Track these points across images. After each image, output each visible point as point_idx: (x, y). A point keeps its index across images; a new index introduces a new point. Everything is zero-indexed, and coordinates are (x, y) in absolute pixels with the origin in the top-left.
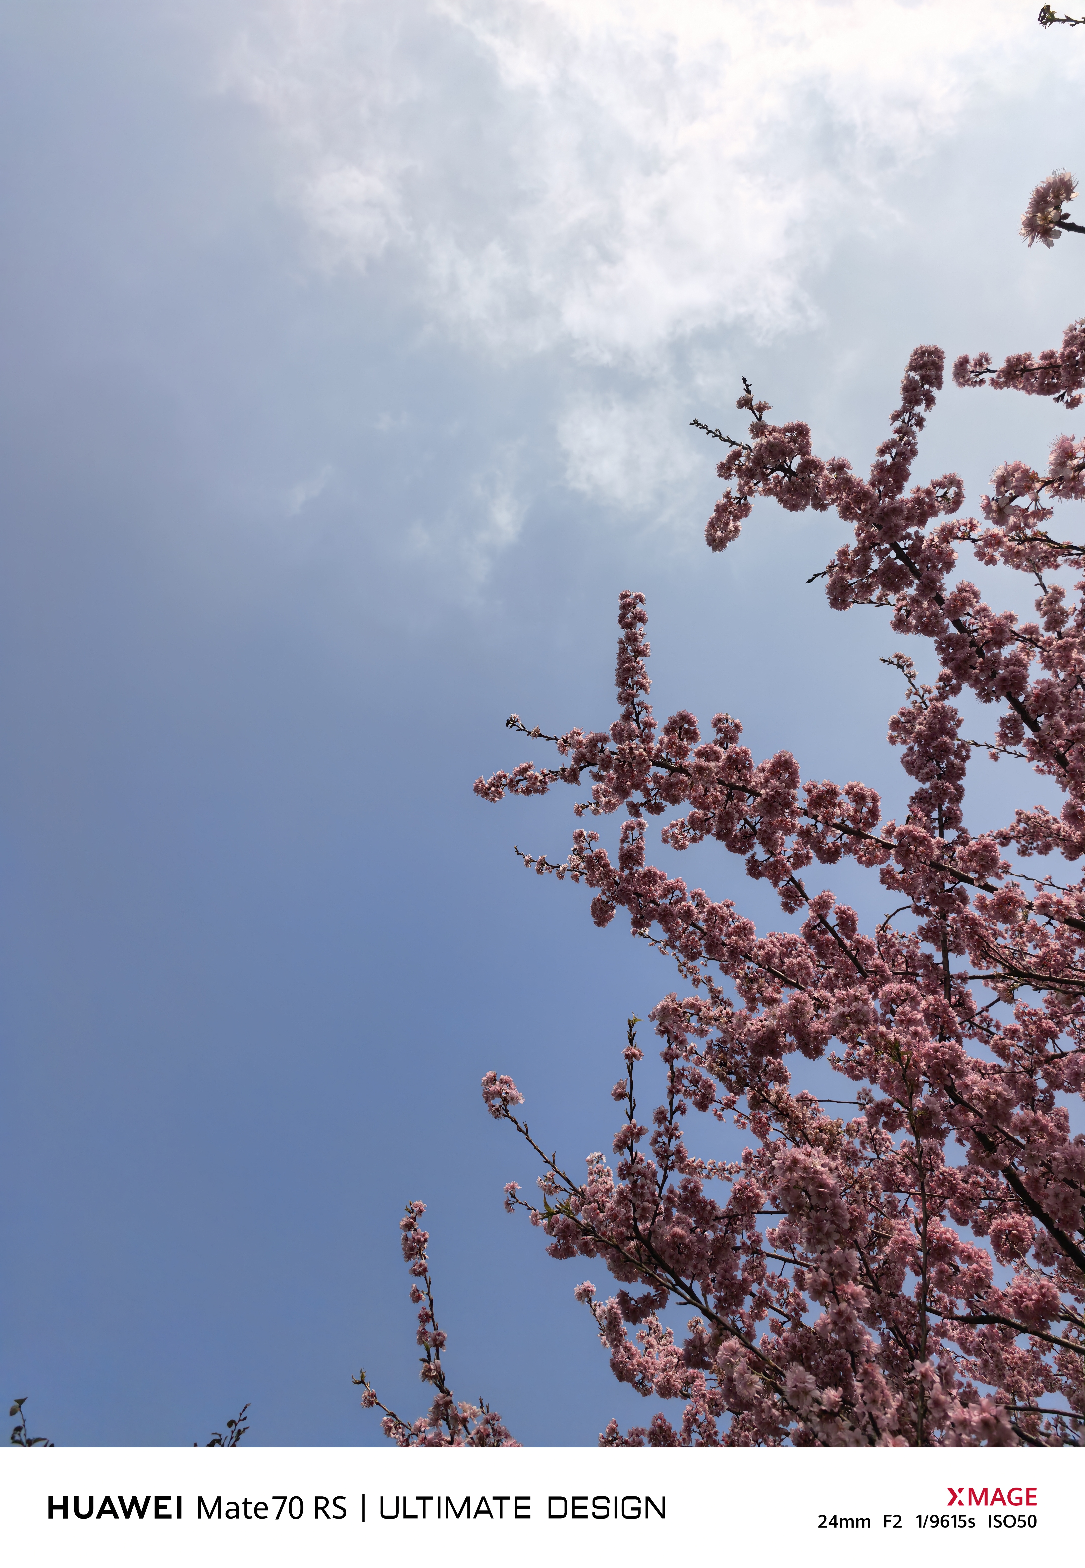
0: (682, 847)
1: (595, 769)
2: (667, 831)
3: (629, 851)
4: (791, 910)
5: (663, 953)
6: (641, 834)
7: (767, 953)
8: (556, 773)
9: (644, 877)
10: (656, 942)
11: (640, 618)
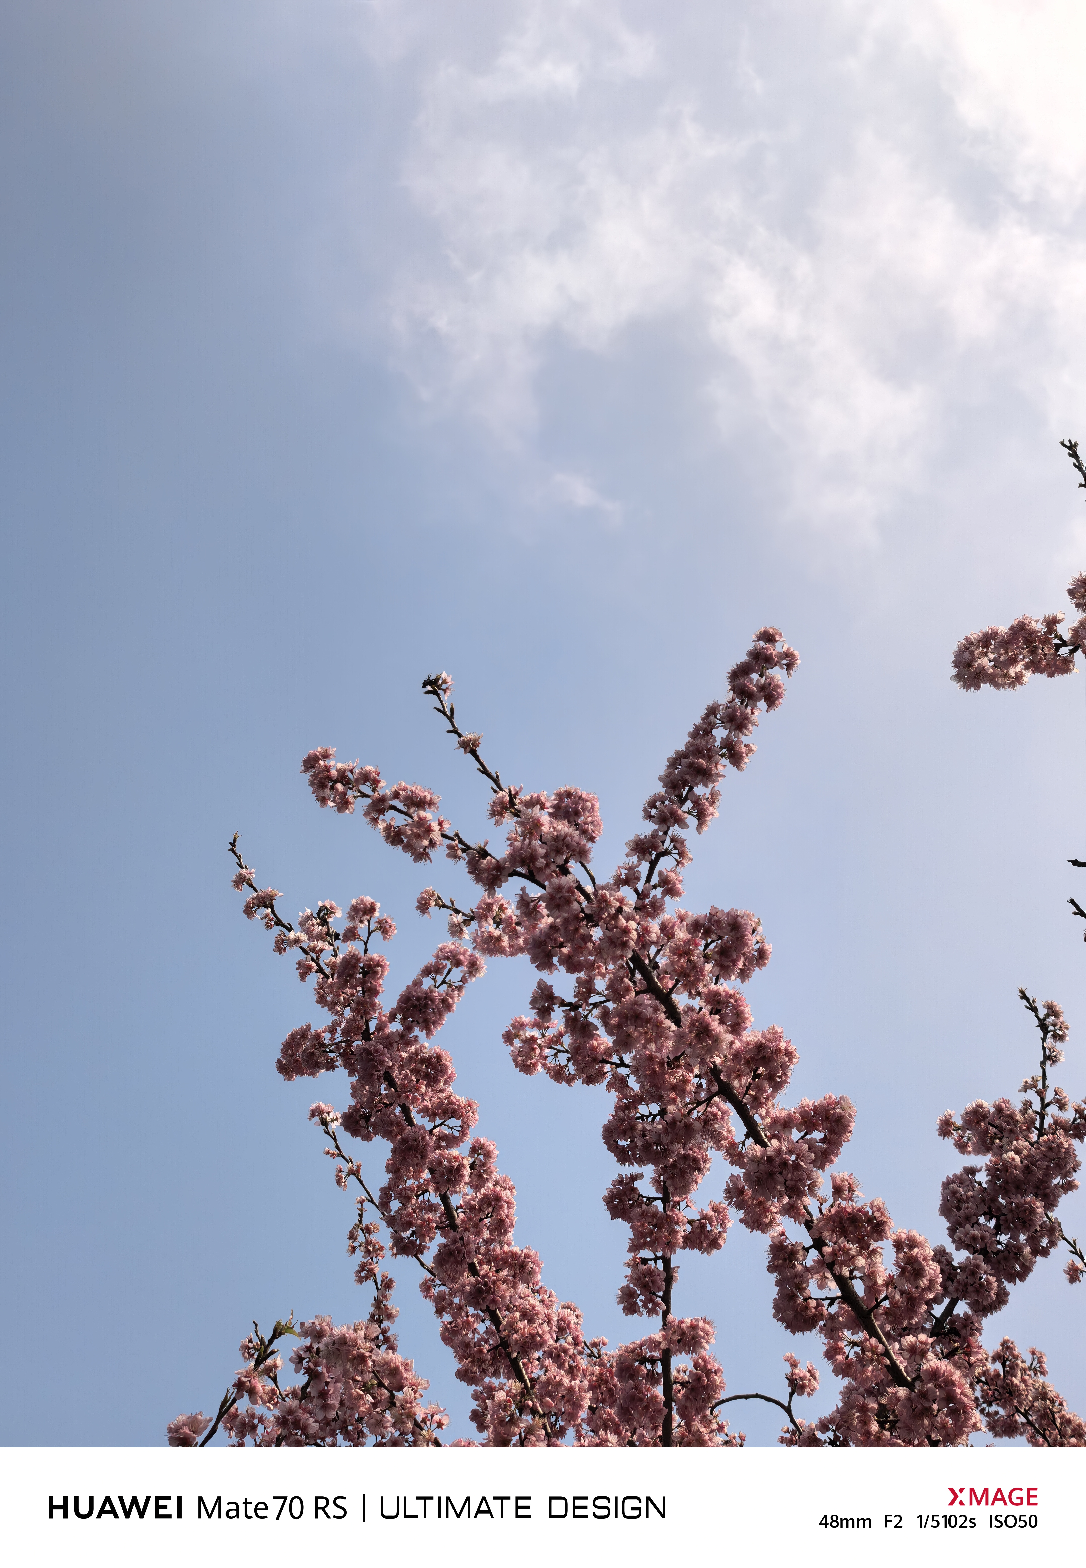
0: (527, 1069)
1: (535, 891)
2: (522, 1026)
3: (428, 997)
4: (631, 1309)
5: (339, 1181)
6: (464, 980)
7: (533, 1336)
8: (467, 848)
9: (423, 1061)
10: (341, 1155)
11: (770, 695)
